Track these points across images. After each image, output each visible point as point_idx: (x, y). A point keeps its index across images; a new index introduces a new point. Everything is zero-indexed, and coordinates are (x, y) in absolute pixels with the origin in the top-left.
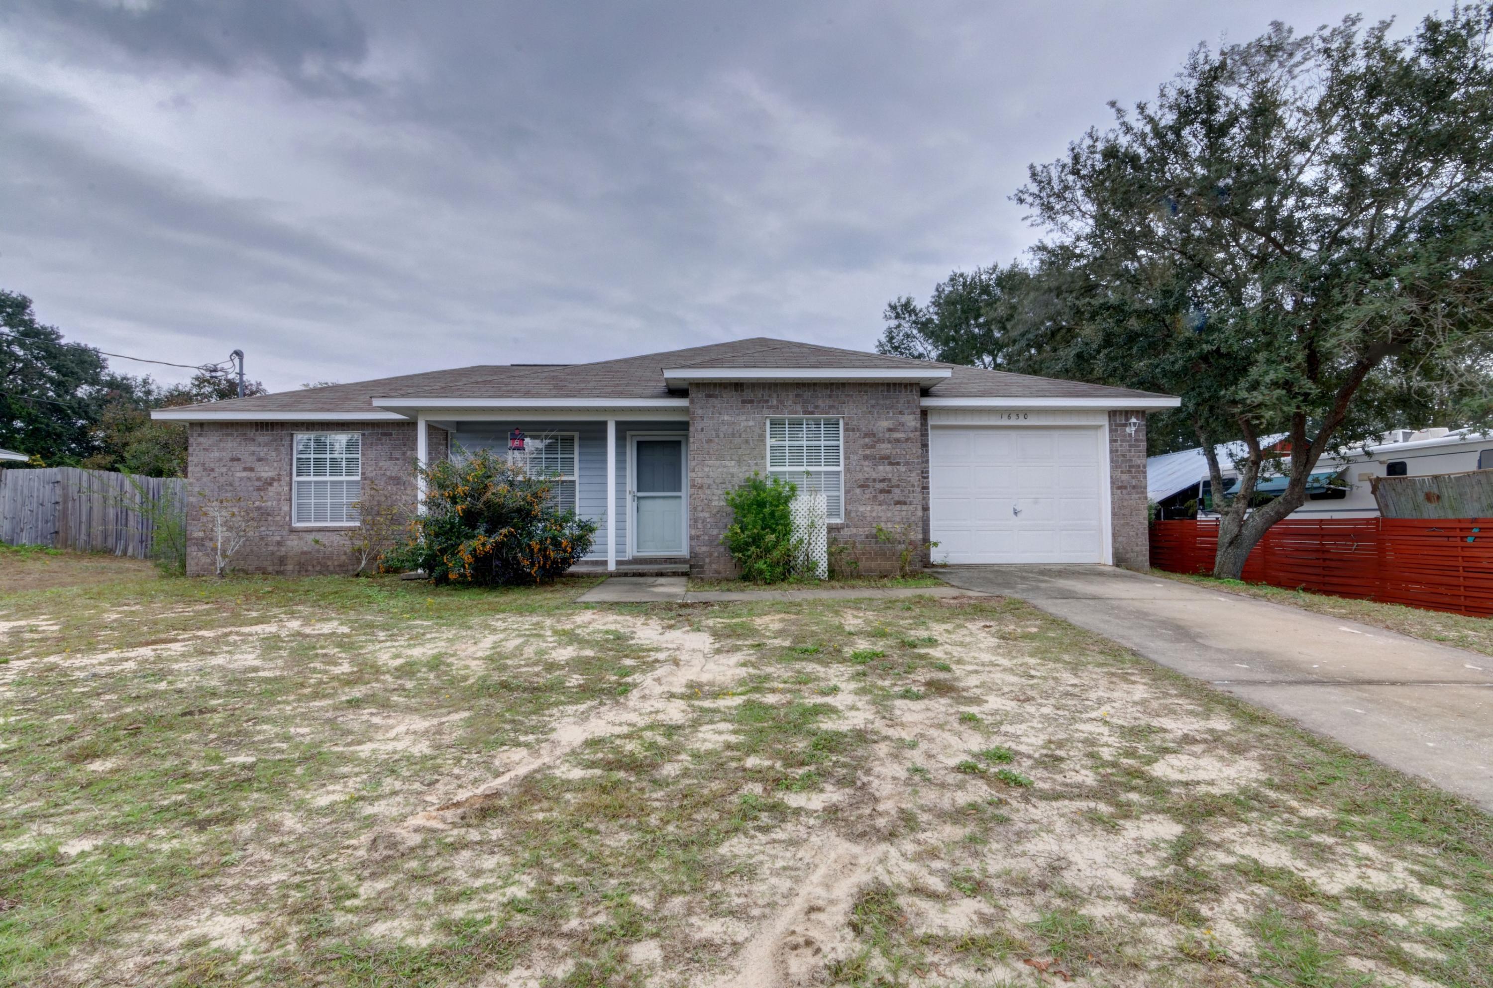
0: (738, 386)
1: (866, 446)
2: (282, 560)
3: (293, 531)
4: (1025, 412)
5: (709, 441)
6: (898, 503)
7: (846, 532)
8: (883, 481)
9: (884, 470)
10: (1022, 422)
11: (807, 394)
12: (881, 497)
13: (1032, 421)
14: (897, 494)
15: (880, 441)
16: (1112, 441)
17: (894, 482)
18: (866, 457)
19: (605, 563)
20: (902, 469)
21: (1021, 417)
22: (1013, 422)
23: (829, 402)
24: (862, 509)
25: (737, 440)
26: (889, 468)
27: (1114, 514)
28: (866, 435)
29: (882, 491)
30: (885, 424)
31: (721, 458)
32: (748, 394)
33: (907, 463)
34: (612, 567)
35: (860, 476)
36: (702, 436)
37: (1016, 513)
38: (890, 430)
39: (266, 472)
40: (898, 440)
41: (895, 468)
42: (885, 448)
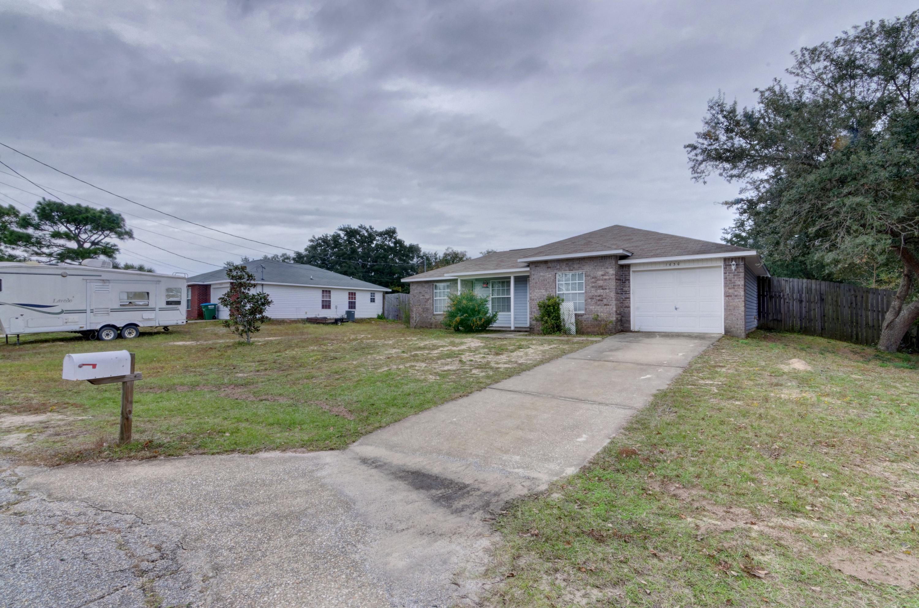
0: (546, 262)
1: (593, 282)
2: (431, 324)
3: (434, 315)
4: (678, 262)
5: (536, 283)
6: (605, 305)
7: (585, 317)
8: (599, 296)
9: (600, 292)
10: (677, 267)
11: (570, 263)
12: (599, 303)
13: (682, 266)
14: (605, 301)
15: (598, 280)
16: (725, 273)
17: (604, 296)
18: (593, 287)
19: (510, 327)
20: (607, 291)
21: (676, 264)
22: (672, 267)
23: (578, 266)
24: (591, 307)
25: (545, 282)
26: (602, 291)
27: (725, 309)
28: (593, 278)
29: (599, 300)
30: (601, 273)
31: (540, 289)
32: (550, 265)
33: (609, 289)
34: (513, 329)
35: (590, 294)
36: (534, 281)
37: (676, 309)
38: (602, 275)
39: (427, 296)
40: (606, 279)
41: (604, 291)
42: (600, 283)
